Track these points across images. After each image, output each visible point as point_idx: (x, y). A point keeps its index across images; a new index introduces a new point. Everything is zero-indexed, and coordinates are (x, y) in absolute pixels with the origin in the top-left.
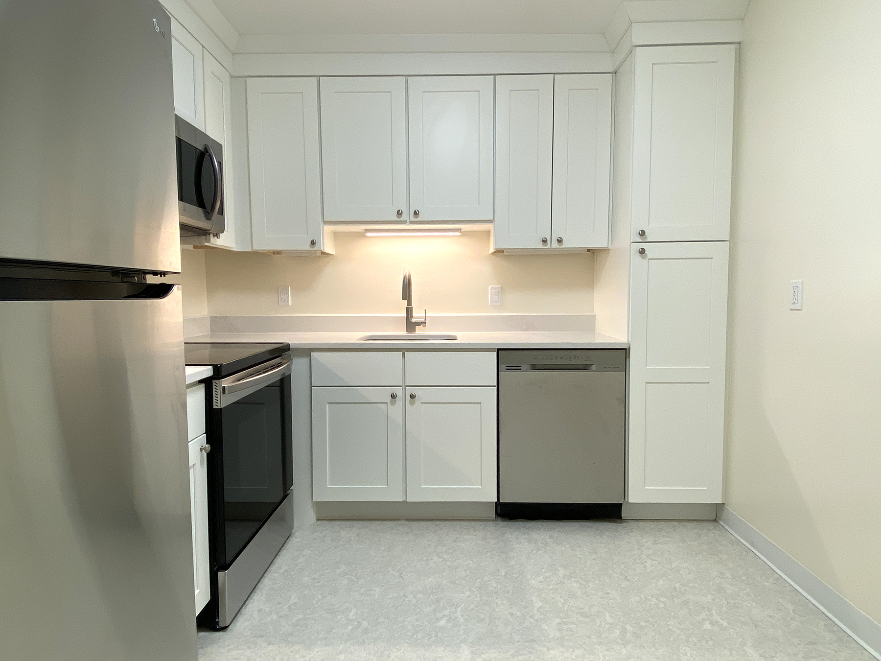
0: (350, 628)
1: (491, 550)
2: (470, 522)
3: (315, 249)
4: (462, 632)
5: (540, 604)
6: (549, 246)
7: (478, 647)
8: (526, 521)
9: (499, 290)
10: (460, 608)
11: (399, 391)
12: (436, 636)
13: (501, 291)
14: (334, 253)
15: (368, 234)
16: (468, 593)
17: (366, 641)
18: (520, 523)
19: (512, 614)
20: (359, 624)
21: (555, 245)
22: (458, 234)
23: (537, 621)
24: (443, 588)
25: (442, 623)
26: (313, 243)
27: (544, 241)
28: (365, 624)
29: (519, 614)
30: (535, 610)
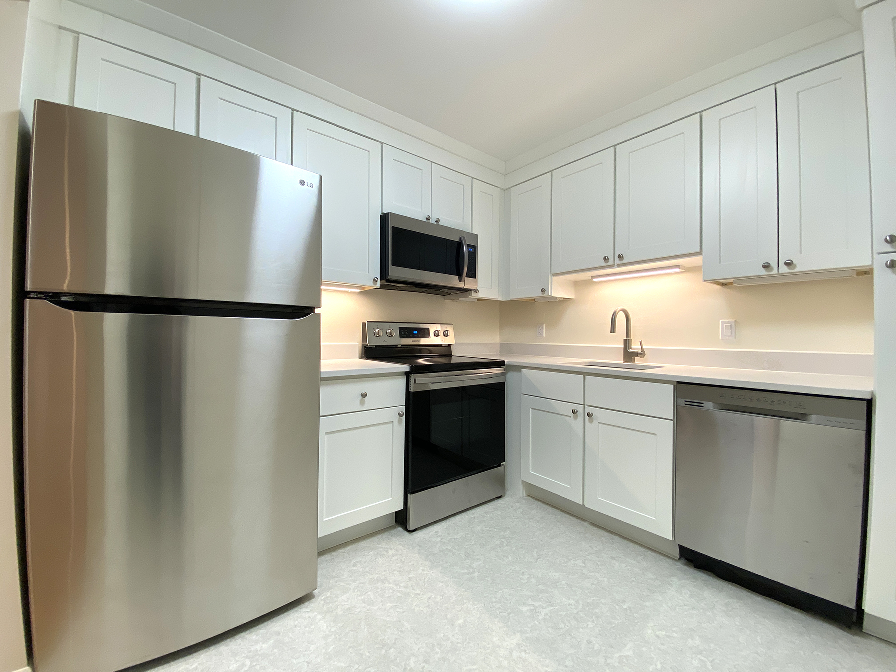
0: (466, 571)
1: (640, 582)
2: (647, 550)
3: (544, 295)
4: (529, 626)
5: (630, 653)
6: (775, 271)
7: (528, 645)
8: (713, 577)
9: (733, 324)
10: (552, 608)
11: (580, 409)
12: (509, 614)
13: (735, 326)
14: (572, 297)
15: (595, 280)
16: (572, 602)
17: (464, 585)
18: (704, 575)
19: (589, 642)
20: (474, 572)
21: (784, 269)
22: (677, 270)
23: (608, 664)
24: (556, 586)
25: (525, 609)
26: (542, 290)
27: (766, 266)
28: (477, 574)
29: (597, 647)
30: (617, 655)
